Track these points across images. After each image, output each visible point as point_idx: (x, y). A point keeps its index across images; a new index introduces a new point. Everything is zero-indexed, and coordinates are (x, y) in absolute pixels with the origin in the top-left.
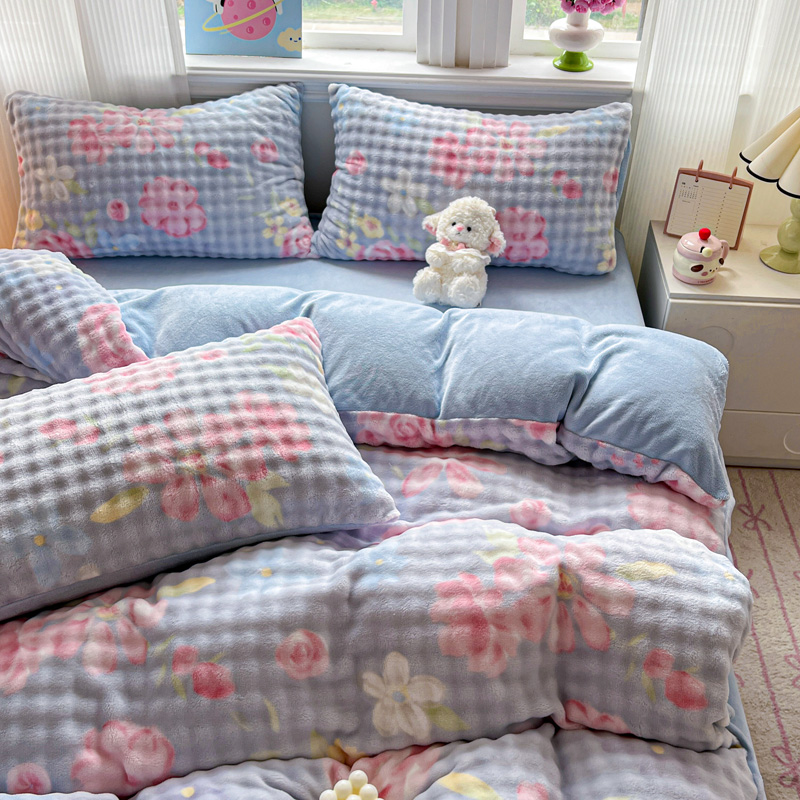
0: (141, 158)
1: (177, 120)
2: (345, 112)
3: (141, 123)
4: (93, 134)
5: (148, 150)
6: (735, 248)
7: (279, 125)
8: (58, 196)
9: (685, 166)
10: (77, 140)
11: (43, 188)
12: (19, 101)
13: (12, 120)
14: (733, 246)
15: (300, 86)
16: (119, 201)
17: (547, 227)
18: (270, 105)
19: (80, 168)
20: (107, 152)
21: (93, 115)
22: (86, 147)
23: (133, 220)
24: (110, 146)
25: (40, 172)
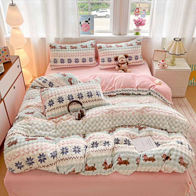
9: (155, 50)
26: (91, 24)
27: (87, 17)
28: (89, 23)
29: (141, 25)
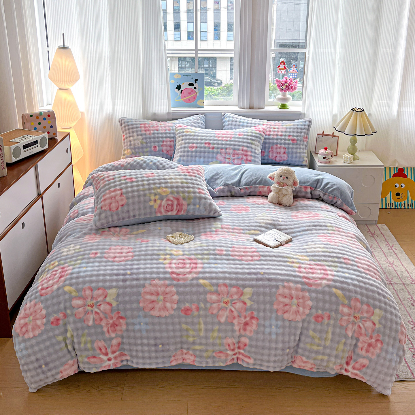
0: (162, 133)
1: (171, 124)
2: (227, 120)
3: (161, 124)
4: (147, 127)
5: (164, 131)
6: (336, 156)
7: (200, 125)
8: (137, 145)
9: (319, 133)
10: (143, 129)
11: (132, 143)
12: (124, 120)
13: (121, 125)
14: (335, 155)
15: (205, 114)
16: (155, 145)
17: (287, 150)
18: (197, 120)
19: (144, 136)
20: (152, 132)
21: (146, 122)
22: (146, 131)
23: (159, 151)
24: (153, 130)
25: (131, 138)
26: (199, 90)
27: (191, 77)
28: (195, 88)
29: (289, 89)
